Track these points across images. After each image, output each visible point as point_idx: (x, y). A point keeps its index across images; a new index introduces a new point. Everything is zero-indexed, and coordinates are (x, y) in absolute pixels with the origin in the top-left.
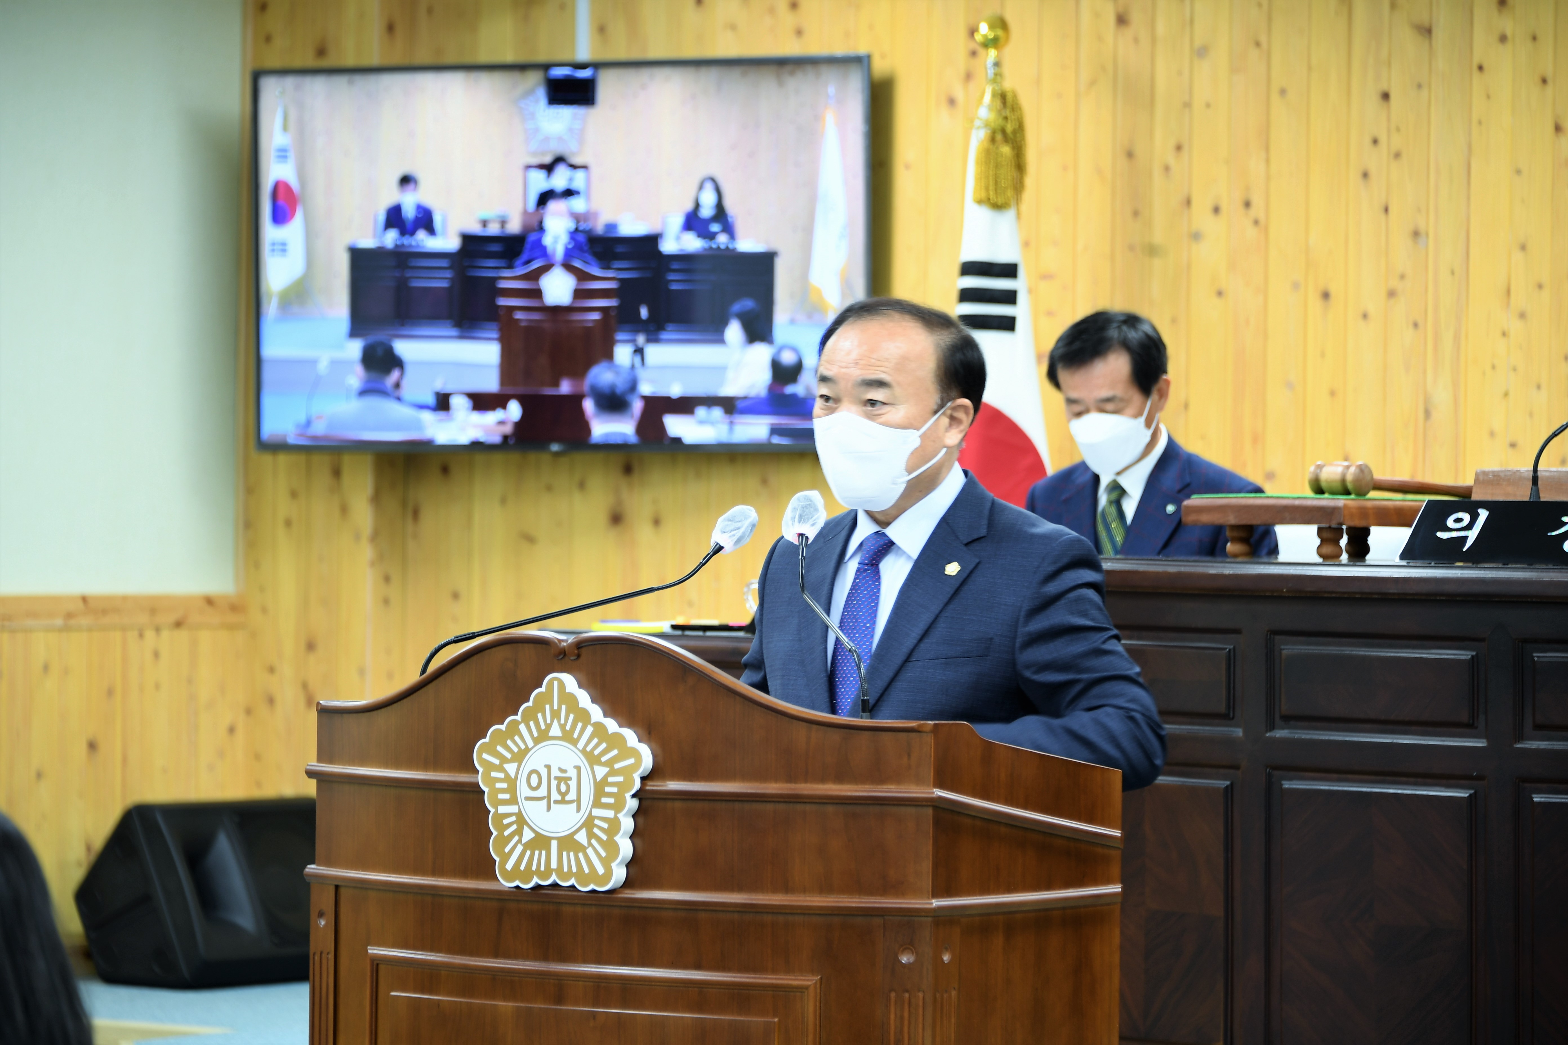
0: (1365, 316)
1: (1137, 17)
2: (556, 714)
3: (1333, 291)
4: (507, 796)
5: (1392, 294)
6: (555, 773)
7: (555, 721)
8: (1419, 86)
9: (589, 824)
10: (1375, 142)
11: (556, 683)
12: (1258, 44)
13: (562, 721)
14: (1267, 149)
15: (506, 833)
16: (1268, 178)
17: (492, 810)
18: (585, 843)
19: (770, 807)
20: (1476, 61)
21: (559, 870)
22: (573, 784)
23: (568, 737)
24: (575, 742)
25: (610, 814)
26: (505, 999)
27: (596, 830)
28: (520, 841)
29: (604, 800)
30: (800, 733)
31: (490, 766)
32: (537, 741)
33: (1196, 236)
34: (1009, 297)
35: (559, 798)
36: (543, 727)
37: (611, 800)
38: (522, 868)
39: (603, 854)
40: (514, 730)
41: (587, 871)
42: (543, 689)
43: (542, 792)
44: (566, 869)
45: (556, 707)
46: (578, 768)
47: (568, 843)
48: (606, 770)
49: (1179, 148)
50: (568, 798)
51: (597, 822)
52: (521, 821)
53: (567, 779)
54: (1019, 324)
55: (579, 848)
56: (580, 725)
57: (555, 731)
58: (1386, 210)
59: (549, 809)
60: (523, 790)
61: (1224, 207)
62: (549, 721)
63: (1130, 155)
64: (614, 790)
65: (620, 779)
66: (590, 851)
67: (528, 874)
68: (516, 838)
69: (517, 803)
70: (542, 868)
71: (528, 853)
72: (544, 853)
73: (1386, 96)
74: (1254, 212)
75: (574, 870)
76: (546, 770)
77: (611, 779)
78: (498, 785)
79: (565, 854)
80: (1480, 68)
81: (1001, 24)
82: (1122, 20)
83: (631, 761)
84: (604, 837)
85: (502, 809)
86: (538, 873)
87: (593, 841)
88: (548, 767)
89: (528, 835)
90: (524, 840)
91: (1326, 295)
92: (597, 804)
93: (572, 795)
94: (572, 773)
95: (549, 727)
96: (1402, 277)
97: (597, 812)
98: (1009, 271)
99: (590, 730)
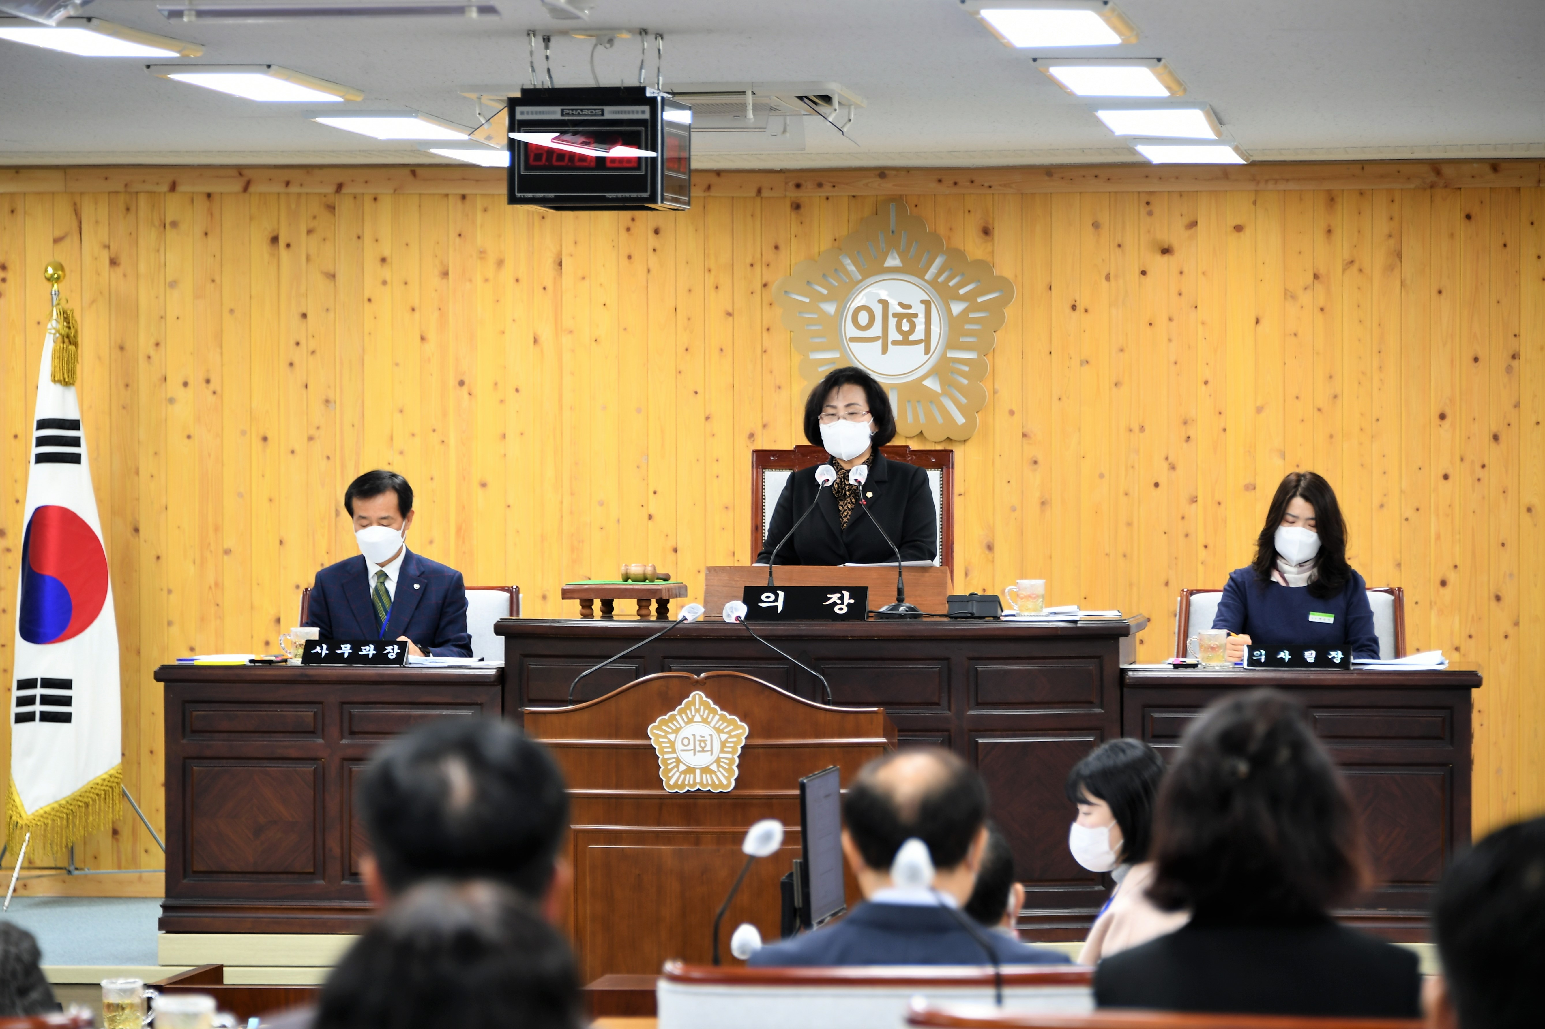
0: (293, 452)
1: (124, 259)
2: (698, 711)
3: (269, 436)
4: (670, 750)
5: (311, 438)
6: (698, 738)
7: (697, 714)
8: (327, 310)
9: (718, 761)
10: (298, 344)
11: (697, 697)
12: (213, 281)
13: (701, 714)
14: (221, 347)
15: (669, 767)
16: (222, 365)
17: (661, 757)
18: (716, 770)
19: (807, 750)
20: (366, 296)
21: (701, 783)
22: (708, 743)
23: (705, 721)
24: (709, 723)
25: (730, 756)
26: (664, 845)
27: (722, 764)
28: (678, 771)
29: (726, 750)
30: (821, 716)
31: (658, 736)
32: (687, 723)
33: (171, 401)
34: (76, 442)
35: (701, 750)
36: (690, 716)
37: (730, 750)
38: (679, 783)
39: (726, 775)
40: (673, 718)
41: (717, 782)
42: (690, 699)
43: (691, 747)
44: (705, 782)
45: (697, 707)
46: (711, 736)
47: (706, 770)
48: (727, 736)
49: (157, 344)
50: (705, 749)
51: (722, 760)
52: (678, 761)
53: (704, 741)
54: (84, 459)
55: (712, 772)
56: (711, 715)
57: (698, 718)
58: (306, 386)
59: (695, 754)
60: (679, 746)
61: (191, 382)
62: (693, 714)
63: (122, 348)
64: (732, 745)
65: (735, 739)
66: (719, 774)
67: (683, 785)
68: (676, 769)
69: (676, 753)
70: (691, 782)
71: (683, 776)
72: (692, 776)
73: (304, 316)
74: (212, 386)
75: (710, 782)
76: (692, 737)
77: (729, 740)
78: (664, 745)
79: (704, 776)
80: (369, 300)
81: (60, 267)
82: (114, 262)
83: (741, 731)
84: (727, 767)
85: (666, 756)
86: (689, 785)
87: (720, 769)
88: (694, 735)
89: (682, 767)
90: (680, 770)
91: (265, 439)
92: (722, 751)
93: (708, 748)
94: (708, 738)
95: (693, 716)
96: (318, 428)
97: (722, 755)
98: (74, 425)
99: (717, 717)
